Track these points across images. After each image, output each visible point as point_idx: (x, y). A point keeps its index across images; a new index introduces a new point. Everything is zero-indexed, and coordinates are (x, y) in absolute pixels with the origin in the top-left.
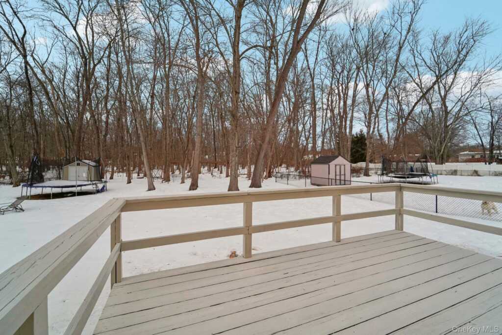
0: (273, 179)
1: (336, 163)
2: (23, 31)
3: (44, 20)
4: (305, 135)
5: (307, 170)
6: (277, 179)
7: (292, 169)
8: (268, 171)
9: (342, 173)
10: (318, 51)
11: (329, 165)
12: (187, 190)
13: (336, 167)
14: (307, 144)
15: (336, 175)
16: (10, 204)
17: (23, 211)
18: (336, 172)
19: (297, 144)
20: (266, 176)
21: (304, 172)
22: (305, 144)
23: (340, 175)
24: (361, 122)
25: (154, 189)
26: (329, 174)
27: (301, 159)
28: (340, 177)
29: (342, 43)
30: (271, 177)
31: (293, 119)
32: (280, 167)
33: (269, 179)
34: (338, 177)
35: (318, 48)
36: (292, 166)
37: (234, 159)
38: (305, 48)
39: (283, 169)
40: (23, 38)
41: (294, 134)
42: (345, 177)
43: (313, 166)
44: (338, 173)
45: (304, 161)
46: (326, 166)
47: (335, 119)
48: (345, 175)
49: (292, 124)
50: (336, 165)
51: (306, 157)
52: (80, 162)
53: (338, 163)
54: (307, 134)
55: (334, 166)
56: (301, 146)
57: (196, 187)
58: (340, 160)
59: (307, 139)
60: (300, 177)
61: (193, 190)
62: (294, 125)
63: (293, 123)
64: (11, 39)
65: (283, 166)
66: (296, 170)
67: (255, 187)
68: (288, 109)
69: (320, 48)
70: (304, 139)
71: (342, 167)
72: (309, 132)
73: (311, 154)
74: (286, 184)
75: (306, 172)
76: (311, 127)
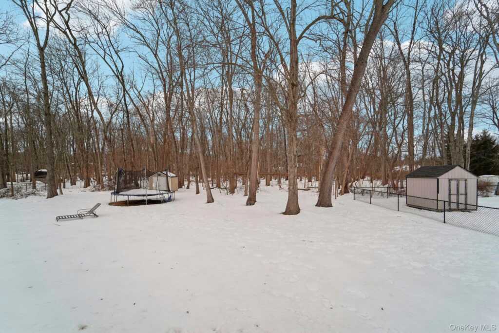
0: (351, 195)
1: (450, 178)
2: (121, 65)
3: (130, 52)
4: (397, 141)
5: (399, 186)
6: (355, 195)
7: (378, 183)
8: (344, 185)
9: (462, 191)
10: (414, 28)
11: (438, 180)
12: (244, 205)
13: (450, 182)
14: (400, 152)
15: (450, 195)
16: (89, 210)
17: (97, 216)
18: (450, 190)
19: (385, 153)
20: (341, 191)
21: (395, 187)
22: (396, 152)
23: (458, 194)
24: (485, 120)
25: (213, 201)
26: (438, 192)
27: (391, 170)
28: (458, 199)
29: (453, 12)
30: (348, 192)
31: (379, 122)
32: (361, 180)
33: (345, 194)
34: (454, 199)
35: (414, 24)
36: (379, 178)
37: (292, 171)
38: (395, 29)
39: (366, 183)
40: (121, 72)
41: (380, 141)
42: (466, 198)
43: (409, 180)
44: (454, 191)
45: (396, 173)
46: (432, 182)
47: (443, 118)
48: (466, 194)
49: (377, 128)
50: (450, 180)
51: (398, 168)
52: (161, 173)
53: (453, 177)
54: (399, 138)
55: (447, 181)
56: (390, 155)
57: (253, 202)
58: (458, 172)
59: (400, 146)
60: (390, 194)
61: (250, 205)
62: (381, 130)
63: (379, 127)
64: (116, 74)
65: (366, 179)
66: (384, 184)
67: (322, 206)
68: (372, 110)
69: (417, 24)
70: (395, 146)
71: (462, 184)
72: (402, 137)
73: (406, 164)
74: (368, 203)
75: (398, 187)
76: (404, 130)
